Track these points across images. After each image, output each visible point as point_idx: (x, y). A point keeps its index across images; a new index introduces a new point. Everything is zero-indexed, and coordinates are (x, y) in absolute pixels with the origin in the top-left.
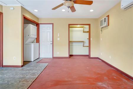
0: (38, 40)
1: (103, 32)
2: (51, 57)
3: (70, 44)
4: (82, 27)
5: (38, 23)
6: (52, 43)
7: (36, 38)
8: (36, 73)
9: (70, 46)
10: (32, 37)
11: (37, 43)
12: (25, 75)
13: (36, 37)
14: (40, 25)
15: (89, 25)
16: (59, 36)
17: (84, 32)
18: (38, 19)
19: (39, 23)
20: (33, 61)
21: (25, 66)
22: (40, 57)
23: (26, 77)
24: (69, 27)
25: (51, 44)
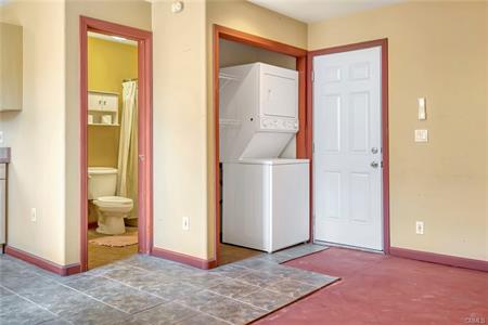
0: (304, 143)
2: (378, 246)
5: (306, 52)
6: (378, 158)
7: (297, 134)
8: (248, 307)
10: (269, 127)
11: (298, 158)
12: (195, 305)
13: (293, 126)
14: (316, 59)
16: (422, 116)
18: (303, 27)
19: (309, 50)
20: (270, 250)
21: (227, 267)
22: (317, 237)
23: (196, 314)
25: (376, 165)
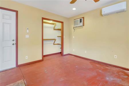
1: (75, 31)
3: (44, 43)
4: (53, 24)
9: (44, 45)
15: (62, 23)
17: (54, 29)
24: (43, 22)
